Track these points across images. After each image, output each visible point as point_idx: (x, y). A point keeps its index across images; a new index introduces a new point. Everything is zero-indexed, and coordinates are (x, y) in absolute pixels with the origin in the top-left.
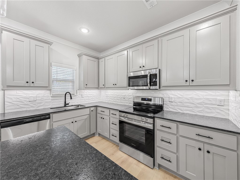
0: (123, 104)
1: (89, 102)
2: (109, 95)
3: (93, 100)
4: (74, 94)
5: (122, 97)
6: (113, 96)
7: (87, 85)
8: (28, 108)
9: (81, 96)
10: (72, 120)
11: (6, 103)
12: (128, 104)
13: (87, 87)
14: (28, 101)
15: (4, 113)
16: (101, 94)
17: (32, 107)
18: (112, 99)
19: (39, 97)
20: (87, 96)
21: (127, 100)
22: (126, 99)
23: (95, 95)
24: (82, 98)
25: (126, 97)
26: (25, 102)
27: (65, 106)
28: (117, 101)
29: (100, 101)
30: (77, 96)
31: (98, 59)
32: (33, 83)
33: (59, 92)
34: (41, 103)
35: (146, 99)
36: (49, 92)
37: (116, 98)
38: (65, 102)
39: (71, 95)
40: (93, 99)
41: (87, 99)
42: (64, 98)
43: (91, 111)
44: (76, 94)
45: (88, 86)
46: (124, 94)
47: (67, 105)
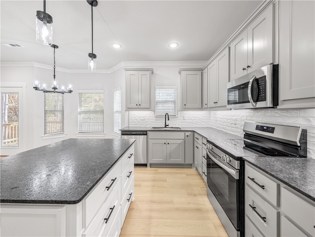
0: (234, 133)
1: (193, 126)
2: (218, 119)
3: (198, 125)
4: (175, 116)
5: (233, 122)
6: (222, 120)
7: (185, 105)
8: (141, 125)
9: (183, 118)
10: (165, 141)
11: (130, 120)
12: (240, 134)
13: (185, 107)
14: (140, 120)
15: (129, 127)
16: (210, 117)
17: (142, 124)
18: (222, 125)
19: (147, 117)
20: (190, 118)
21: (239, 127)
22: (237, 125)
23: (201, 118)
24: (183, 121)
25: (237, 122)
26: (139, 120)
27: (165, 127)
28: (227, 128)
29: (208, 126)
30: (178, 118)
31: (202, 70)
32: (140, 105)
33: (162, 113)
34: (147, 122)
35: (265, 128)
36: (153, 112)
37: (225, 124)
38: (166, 123)
39: (169, 116)
40: (199, 123)
41: (190, 123)
42: (165, 119)
43: (186, 136)
44: (177, 116)
45: (187, 106)
46: (236, 118)
47: (167, 126)
